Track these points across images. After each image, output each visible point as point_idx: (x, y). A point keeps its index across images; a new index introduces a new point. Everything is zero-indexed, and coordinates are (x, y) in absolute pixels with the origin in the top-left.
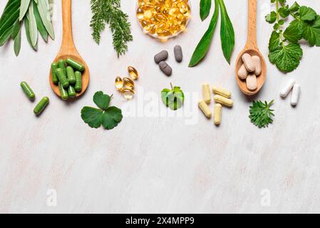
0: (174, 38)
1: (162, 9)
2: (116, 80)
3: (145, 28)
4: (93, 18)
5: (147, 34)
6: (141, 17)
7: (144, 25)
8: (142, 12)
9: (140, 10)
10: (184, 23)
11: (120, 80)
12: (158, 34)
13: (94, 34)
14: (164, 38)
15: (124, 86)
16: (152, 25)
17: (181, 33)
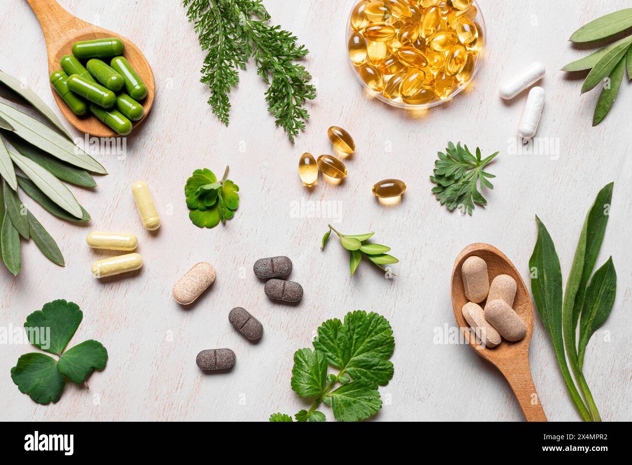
0: (444, 106)
1: (414, 37)
2: (302, 163)
3: (372, 85)
4: (207, 60)
5: (376, 100)
6: (359, 57)
7: (367, 78)
8: (362, 46)
9: (357, 40)
10: (469, 68)
11: (312, 162)
12: (406, 98)
13: (213, 101)
14: (420, 109)
15: (320, 175)
16: (388, 78)
17: (462, 94)
